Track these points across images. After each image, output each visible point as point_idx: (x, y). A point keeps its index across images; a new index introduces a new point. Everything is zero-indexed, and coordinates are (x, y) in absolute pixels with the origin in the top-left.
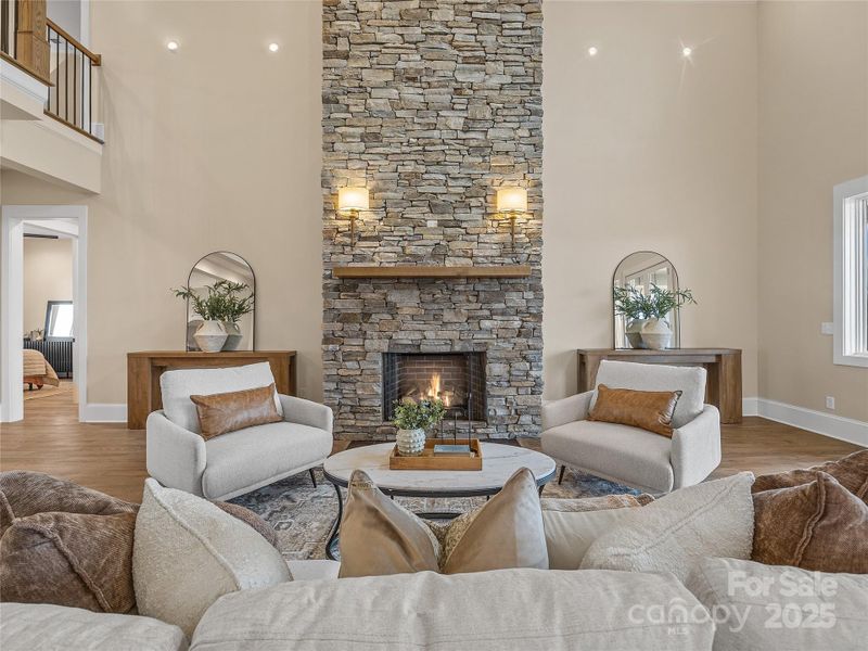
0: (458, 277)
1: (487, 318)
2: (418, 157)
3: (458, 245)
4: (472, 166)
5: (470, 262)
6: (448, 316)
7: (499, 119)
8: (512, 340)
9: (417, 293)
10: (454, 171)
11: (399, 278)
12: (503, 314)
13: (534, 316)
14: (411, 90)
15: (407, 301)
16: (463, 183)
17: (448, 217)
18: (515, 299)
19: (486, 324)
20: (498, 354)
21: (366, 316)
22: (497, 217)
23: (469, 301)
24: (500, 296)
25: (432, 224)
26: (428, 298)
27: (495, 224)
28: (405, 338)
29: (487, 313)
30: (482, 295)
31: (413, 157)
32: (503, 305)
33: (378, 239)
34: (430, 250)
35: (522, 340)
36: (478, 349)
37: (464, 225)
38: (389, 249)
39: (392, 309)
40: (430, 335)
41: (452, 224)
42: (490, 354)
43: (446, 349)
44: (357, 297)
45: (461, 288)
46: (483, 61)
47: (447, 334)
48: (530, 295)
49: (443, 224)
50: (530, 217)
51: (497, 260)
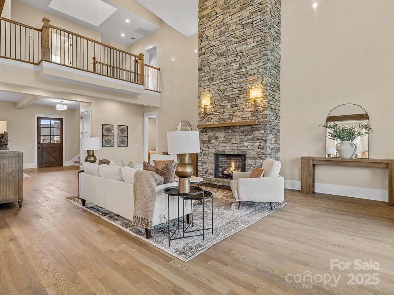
0: (236, 126)
1: (246, 141)
2: (225, 83)
3: (237, 113)
4: (242, 82)
5: (241, 119)
6: (233, 141)
7: (251, 61)
8: (256, 150)
9: (224, 132)
10: (235, 85)
11: (218, 127)
12: (252, 140)
13: (264, 140)
14: (222, 59)
15: (221, 135)
16: (238, 89)
17: (234, 103)
18: (257, 134)
19: (246, 144)
20: (250, 156)
21: (209, 141)
22: (250, 101)
23: (240, 135)
24: (251, 132)
25: (229, 107)
26: (227, 134)
27: (250, 104)
28: (220, 149)
29: (246, 139)
30: (245, 132)
31: (223, 83)
32: (252, 136)
33: (212, 114)
34: (228, 116)
35: (259, 151)
36: (243, 154)
37: (239, 106)
38: (216, 117)
39: (216, 138)
40: (227, 148)
41: (235, 106)
42: (247, 156)
43: (232, 153)
44: (207, 134)
45: (238, 130)
46: (245, 40)
47: (233, 148)
48: (263, 132)
49: (232, 106)
50: (263, 99)
51: (251, 118)
